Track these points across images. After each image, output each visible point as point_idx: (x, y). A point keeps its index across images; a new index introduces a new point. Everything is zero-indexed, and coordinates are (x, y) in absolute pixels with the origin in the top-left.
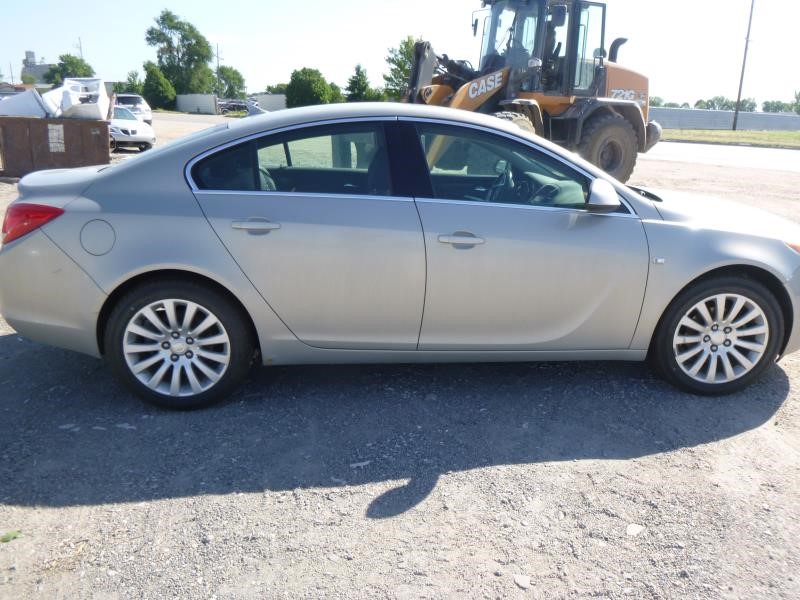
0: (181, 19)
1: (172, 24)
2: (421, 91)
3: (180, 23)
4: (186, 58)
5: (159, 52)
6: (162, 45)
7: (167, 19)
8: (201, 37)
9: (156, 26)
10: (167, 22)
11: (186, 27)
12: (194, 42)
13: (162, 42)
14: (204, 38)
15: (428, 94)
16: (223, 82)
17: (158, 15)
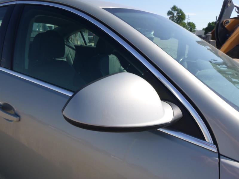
0: (178, 8)
1: (175, 9)
2: (223, 21)
3: (178, 9)
4: (177, 19)
5: (170, 17)
6: (171, 16)
7: (174, 8)
8: (183, 13)
9: (170, 10)
10: (174, 9)
11: (179, 10)
12: (181, 14)
13: (171, 15)
14: (184, 13)
15: (226, 23)
16: (189, 27)
17: (172, 7)
